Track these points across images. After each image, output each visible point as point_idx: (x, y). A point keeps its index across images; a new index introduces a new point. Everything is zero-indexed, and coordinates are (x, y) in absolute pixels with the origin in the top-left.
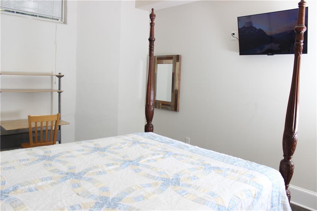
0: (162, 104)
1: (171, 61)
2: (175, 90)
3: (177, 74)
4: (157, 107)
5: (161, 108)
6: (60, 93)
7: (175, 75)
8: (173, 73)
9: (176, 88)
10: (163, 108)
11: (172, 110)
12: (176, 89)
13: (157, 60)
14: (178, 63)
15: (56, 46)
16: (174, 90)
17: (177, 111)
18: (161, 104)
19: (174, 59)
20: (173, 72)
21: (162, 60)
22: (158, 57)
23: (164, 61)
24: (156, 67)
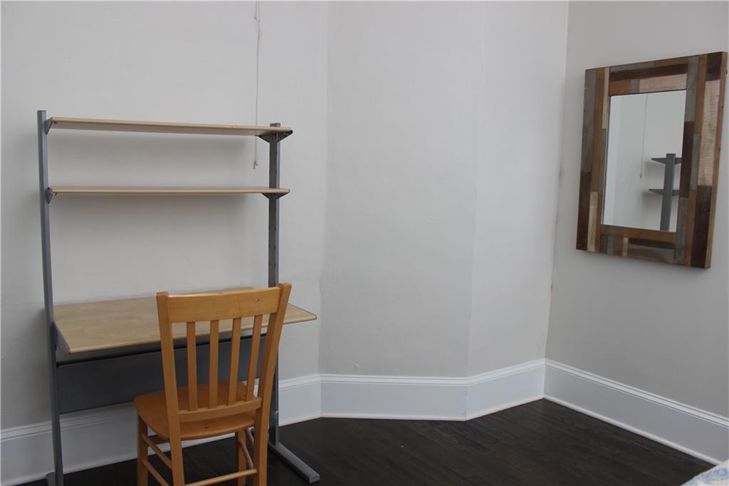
0: (632, 241)
1: (681, 80)
2: (699, 187)
3: (710, 125)
4: (610, 250)
5: (625, 254)
6: (273, 198)
7: (700, 133)
8: (686, 125)
9: (703, 179)
10: (633, 255)
11: (680, 264)
12: (699, 183)
13: (611, 80)
14: (712, 87)
15: (259, 32)
16: (693, 186)
17: (706, 265)
18: (626, 240)
19: (693, 70)
20: (689, 120)
21: (633, 81)
22: (612, 70)
23: (644, 83)
24: (605, 108)
